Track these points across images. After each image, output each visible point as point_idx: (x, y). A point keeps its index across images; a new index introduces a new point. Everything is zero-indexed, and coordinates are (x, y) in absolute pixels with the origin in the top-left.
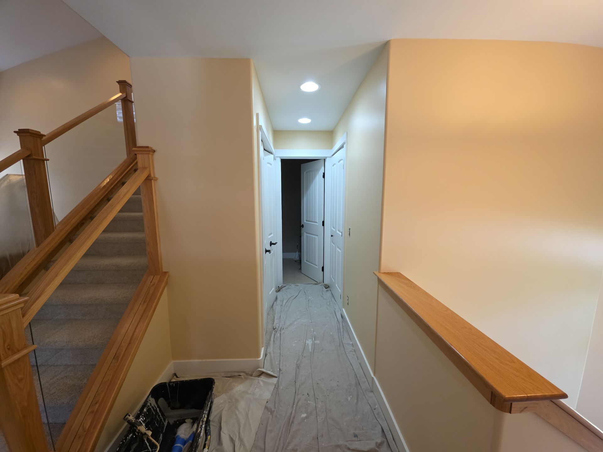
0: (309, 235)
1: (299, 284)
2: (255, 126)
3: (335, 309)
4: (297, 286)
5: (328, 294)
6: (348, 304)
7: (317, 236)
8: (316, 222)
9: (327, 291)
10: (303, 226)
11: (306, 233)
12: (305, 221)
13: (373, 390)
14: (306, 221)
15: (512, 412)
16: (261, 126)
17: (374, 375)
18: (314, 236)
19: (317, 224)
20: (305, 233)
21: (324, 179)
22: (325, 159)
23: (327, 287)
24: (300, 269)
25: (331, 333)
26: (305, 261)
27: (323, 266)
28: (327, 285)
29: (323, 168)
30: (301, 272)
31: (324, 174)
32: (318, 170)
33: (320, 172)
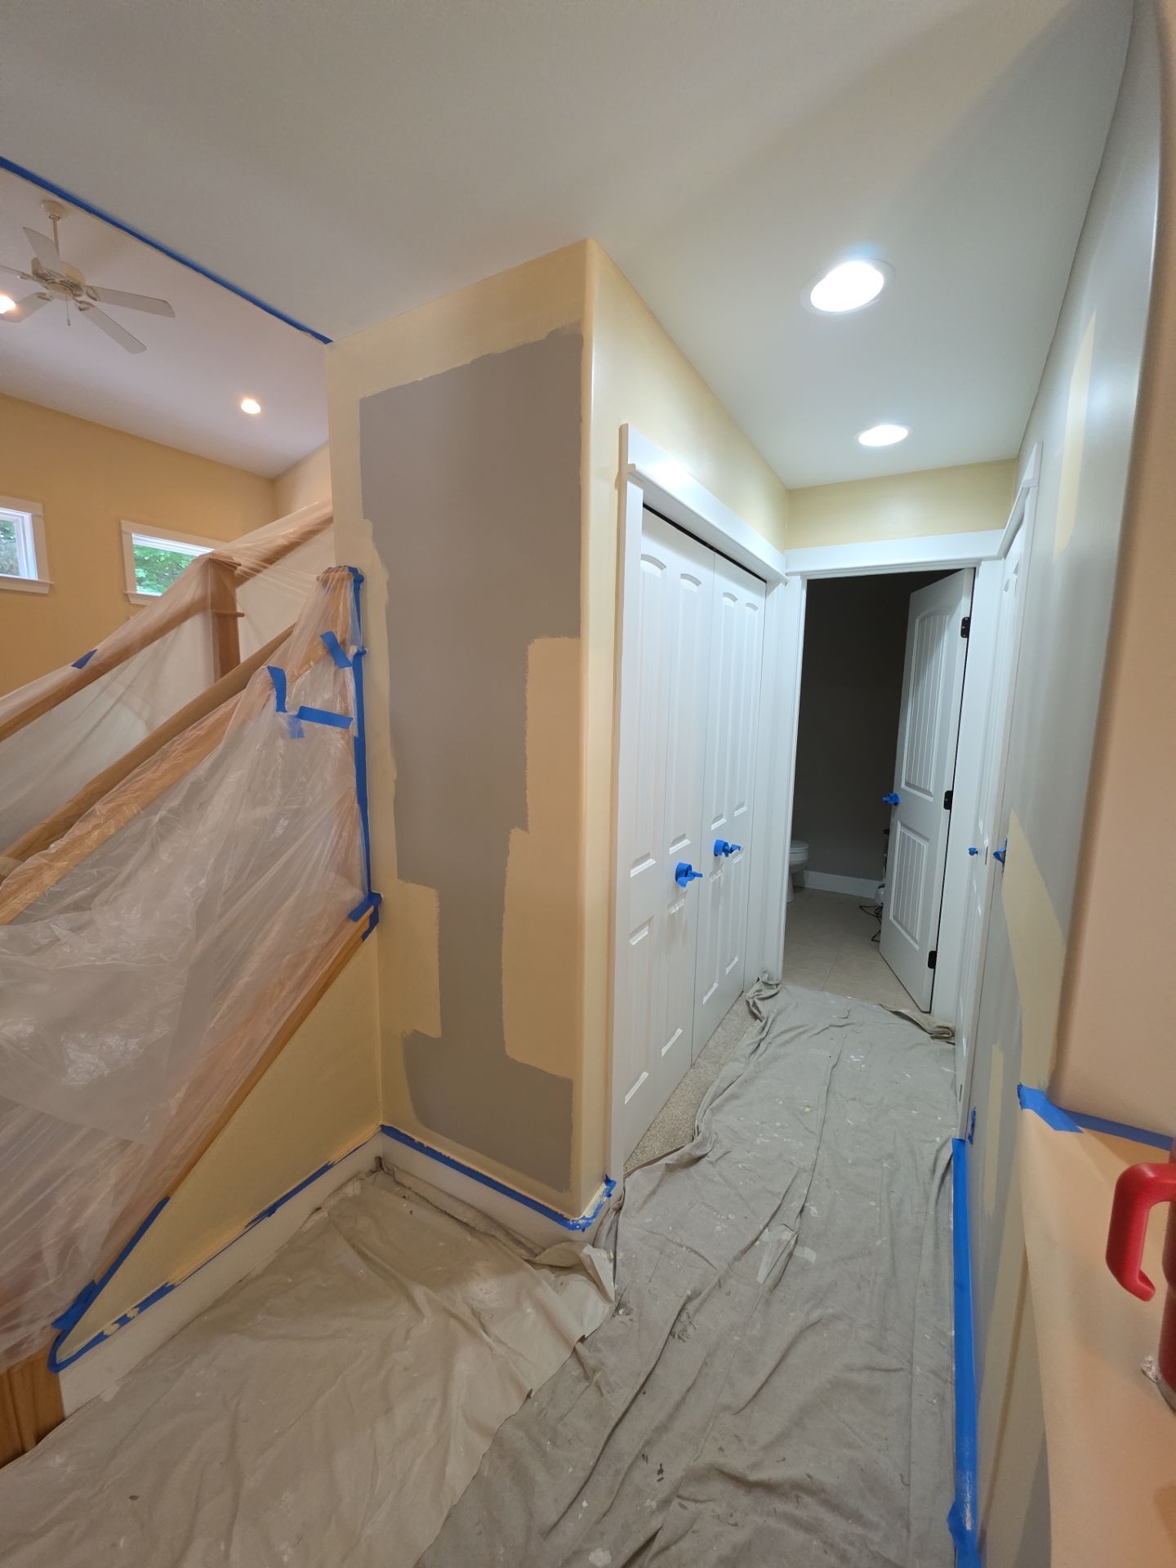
8: (930, 794)
10: (897, 800)
12: (903, 785)
14: (906, 783)
18: (918, 840)
19: (931, 799)
20: (899, 824)
21: (965, 640)
22: (975, 569)
26: (891, 917)
27: (934, 950)
29: (964, 602)
30: (877, 949)
31: (966, 623)
32: (951, 609)
33: (955, 616)
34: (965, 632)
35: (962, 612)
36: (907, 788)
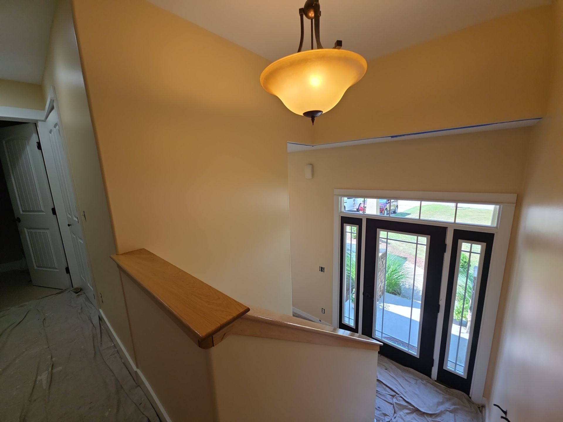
0: (33, 231)
1: (27, 303)
3: (90, 313)
4: (22, 306)
5: (81, 299)
6: (103, 302)
7: (48, 229)
8: (42, 212)
9: (78, 296)
10: (19, 220)
11: (27, 228)
12: (21, 212)
13: (139, 384)
14: (23, 211)
15: (214, 345)
17: (137, 368)
18: (41, 231)
19: (44, 213)
20: (25, 229)
21: (40, 151)
22: (36, 124)
23: (78, 291)
24: (31, 281)
25: (82, 347)
26: (35, 267)
27: (67, 266)
28: (79, 288)
29: (36, 135)
30: (32, 284)
31: (39, 144)
32: (28, 138)
33: (31, 141)
34: (39, 147)
35: (35, 139)
36: (24, 213)
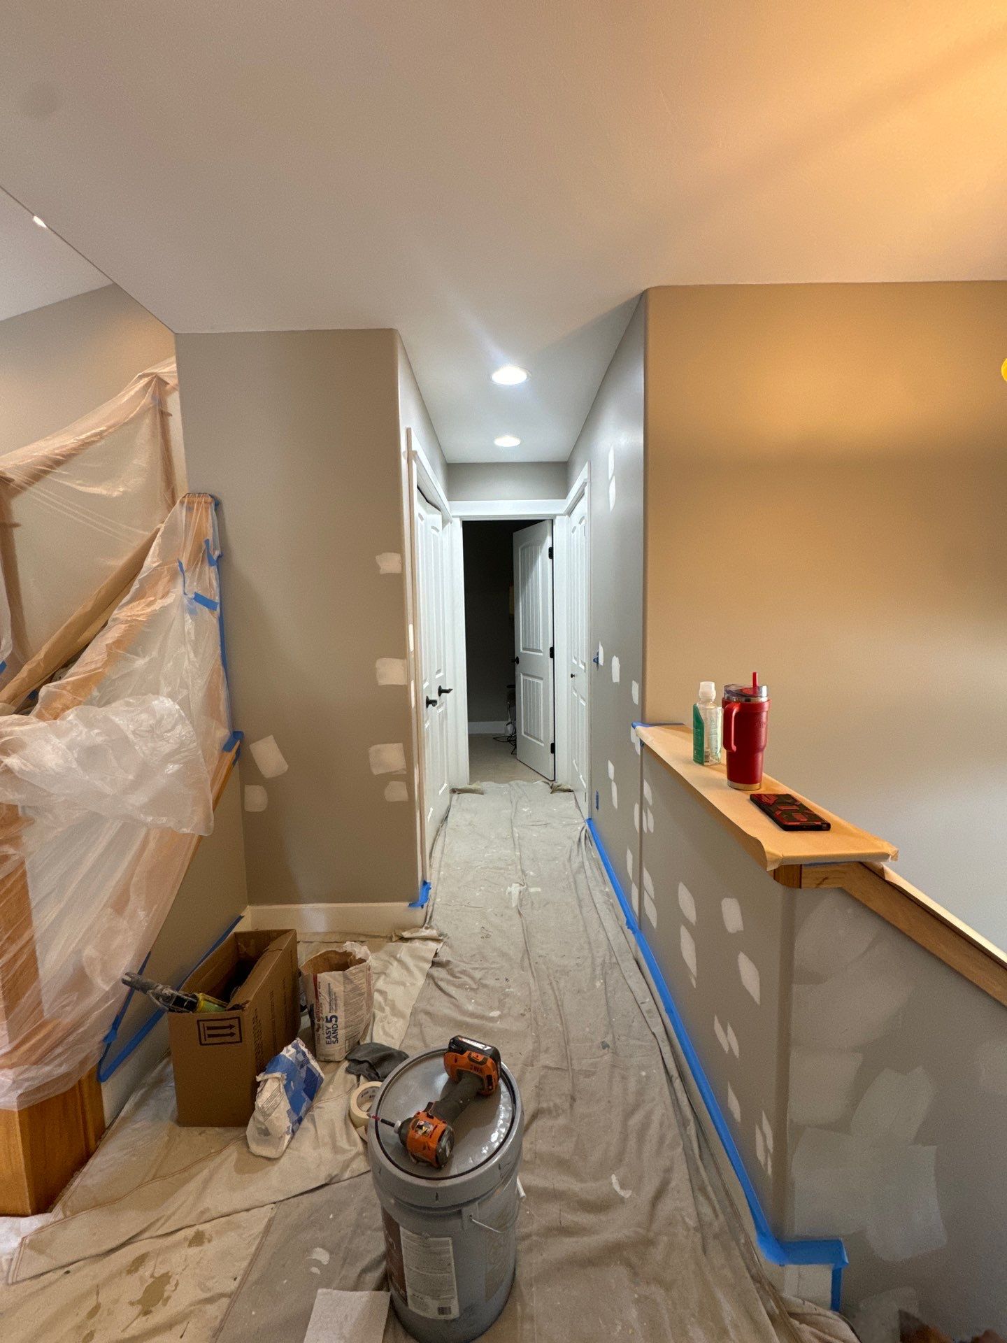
2: (404, 452)
7: (542, 679)
8: (540, 651)
10: (517, 660)
11: (524, 674)
12: (521, 650)
14: (524, 649)
16: (416, 452)
18: (536, 680)
19: (541, 654)
21: (551, 560)
22: (552, 520)
24: (514, 751)
26: (523, 733)
27: (553, 742)
29: (549, 539)
30: (516, 758)
31: (551, 550)
32: (542, 542)
33: (544, 547)
34: (551, 556)
35: (548, 544)
36: (525, 652)
